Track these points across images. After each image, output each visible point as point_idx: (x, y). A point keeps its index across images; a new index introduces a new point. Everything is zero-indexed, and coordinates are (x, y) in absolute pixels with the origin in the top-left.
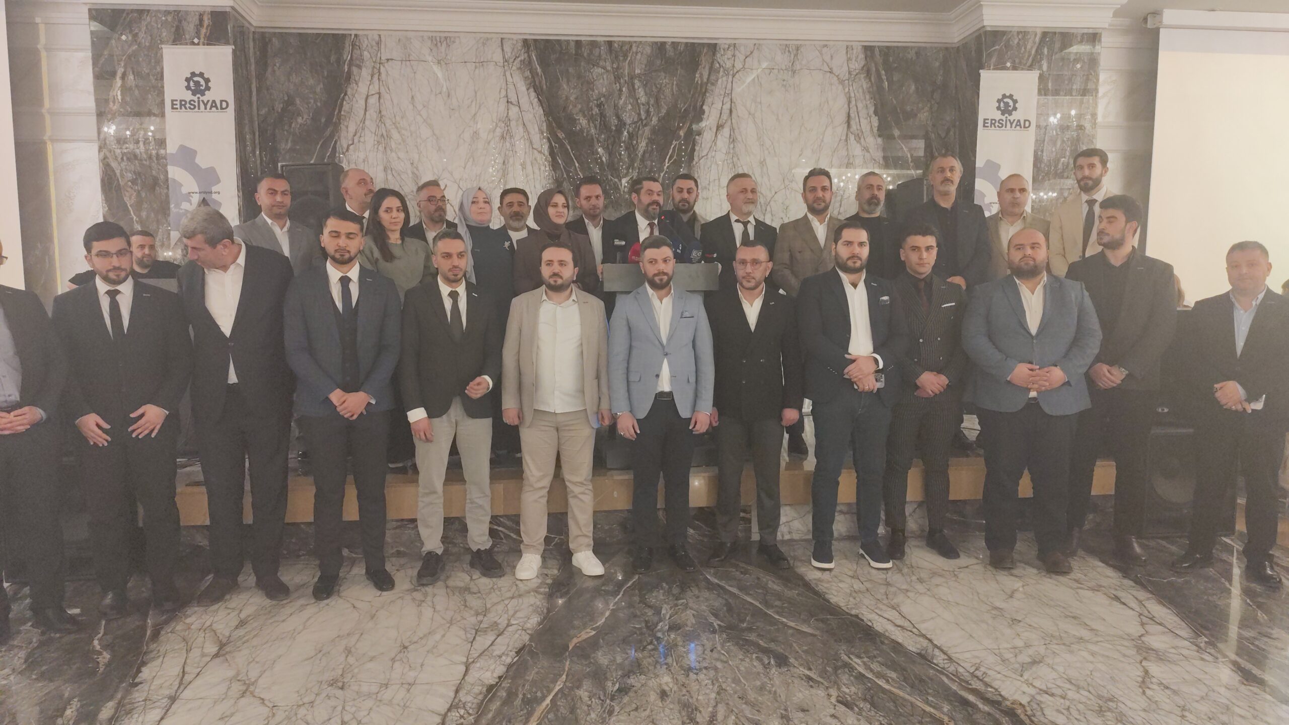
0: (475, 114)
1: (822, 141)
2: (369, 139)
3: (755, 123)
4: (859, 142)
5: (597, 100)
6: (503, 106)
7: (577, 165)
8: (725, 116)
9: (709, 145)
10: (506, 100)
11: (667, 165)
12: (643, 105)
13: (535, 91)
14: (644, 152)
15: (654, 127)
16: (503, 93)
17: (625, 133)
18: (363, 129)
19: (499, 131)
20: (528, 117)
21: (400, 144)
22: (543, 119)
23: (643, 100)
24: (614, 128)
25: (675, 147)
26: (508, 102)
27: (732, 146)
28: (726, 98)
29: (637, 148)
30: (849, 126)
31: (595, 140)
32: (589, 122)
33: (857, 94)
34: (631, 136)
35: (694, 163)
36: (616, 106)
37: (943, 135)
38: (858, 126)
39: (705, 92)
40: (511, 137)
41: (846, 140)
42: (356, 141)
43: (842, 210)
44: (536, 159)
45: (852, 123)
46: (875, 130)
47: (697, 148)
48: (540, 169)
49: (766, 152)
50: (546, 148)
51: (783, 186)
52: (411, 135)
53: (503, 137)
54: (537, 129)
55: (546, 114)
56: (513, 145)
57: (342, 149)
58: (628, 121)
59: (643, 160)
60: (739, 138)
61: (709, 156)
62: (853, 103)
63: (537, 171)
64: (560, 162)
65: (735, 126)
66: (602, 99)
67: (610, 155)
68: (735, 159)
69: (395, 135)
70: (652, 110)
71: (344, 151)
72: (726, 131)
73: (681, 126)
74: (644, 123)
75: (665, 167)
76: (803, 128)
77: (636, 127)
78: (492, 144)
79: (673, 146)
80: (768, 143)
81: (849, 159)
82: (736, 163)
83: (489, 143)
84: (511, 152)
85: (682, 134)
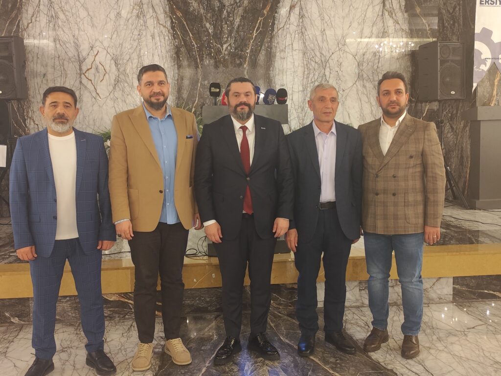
0: (118, 1)
1: (365, 16)
2: (43, 19)
3: (318, 5)
4: (391, 16)
7: (191, 35)
9: (285, 20)
11: (255, 34)
14: (239, 26)
15: (246, 7)
17: (225, 12)
18: (38, 12)
19: (135, 12)
20: (156, 2)
21: (65, 22)
22: (167, 3)
24: (217, 9)
25: (261, 21)
27: (301, 20)
29: (234, 23)
30: (384, 5)
31: (204, 17)
32: (199, 5)
34: (229, 14)
35: (275, 33)
37: (451, 11)
38: (391, 5)
40: (144, 16)
41: (382, 15)
42: (33, 20)
43: (380, 65)
44: (161, 32)
45: (387, 3)
46: (403, 8)
47: (276, 22)
48: (165, 39)
49: (326, 25)
50: (169, 23)
51: (338, 49)
52: (73, 15)
53: (138, 16)
54: (162, 10)
56: (145, 22)
57: (24, 26)
58: (227, 4)
59: (237, 32)
60: (306, 15)
61: (285, 28)
63: (163, 40)
64: (179, 33)
65: (303, 6)
67: (214, 27)
68: (303, 30)
69: (61, 16)
71: (25, 27)
72: (297, 10)
73: (264, 7)
74: (238, 5)
75: (254, 36)
76: (351, 7)
77: (233, 7)
78: (130, 21)
79: (259, 21)
80: (327, 18)
81: (384, 29)
82: (304, 32)
83: (128, 21)
84: (144, 27)
85: (265, 12)
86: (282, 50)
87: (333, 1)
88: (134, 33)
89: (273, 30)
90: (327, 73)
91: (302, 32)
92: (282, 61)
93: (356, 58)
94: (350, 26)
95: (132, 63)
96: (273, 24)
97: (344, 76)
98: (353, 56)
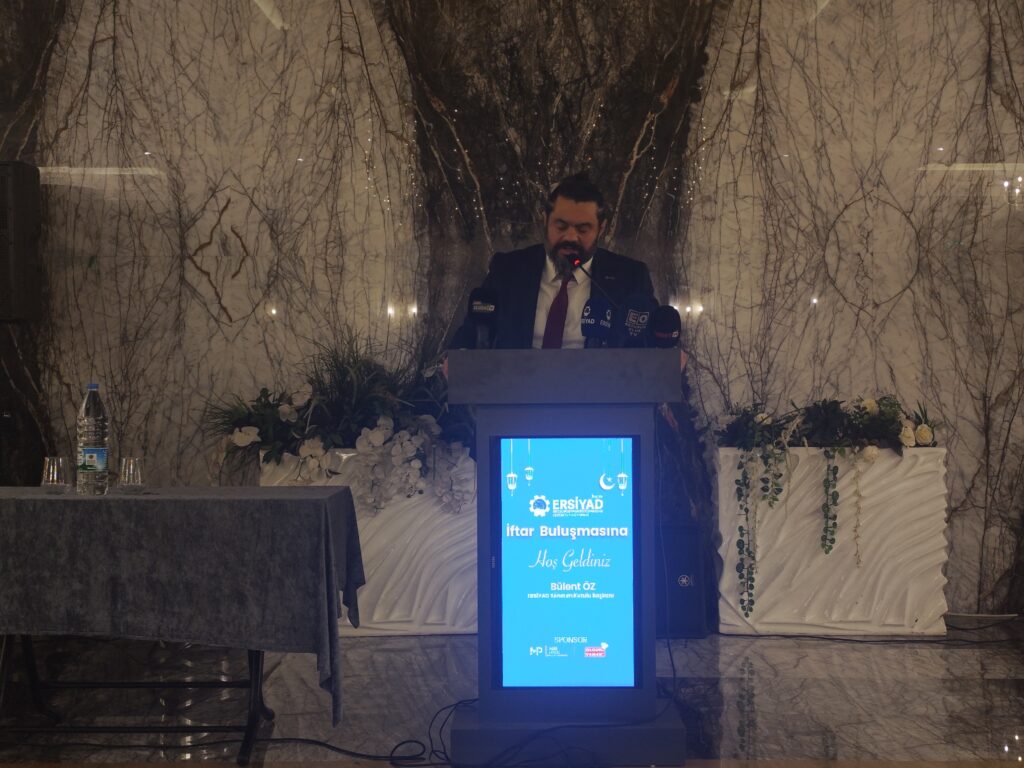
0: (283, 73)
1: (937, 107)
2: (95, 120)
3: (806, 79)
4: (1010, 109)
5: (506, 42)
6: (332, 58)
7: (468, 160)
8: (746, 67)
9: (716, 120)
10: (338, 44)
11: (635, 157)
12: (592, 48)
13: (393, 28)
14: (594, 134)
15: (612, 87)
16: (335, 32)
17: (558, 99)
18: (84, 102)
19: (325, 101)
20: (379, 74)
21: (149, 127)
22: (406, 77)
23: (592, 38)
24: (537, 92)
25: (652, 123)
26: (342, 48)
27: (760, 120)
28: (748, 32)
29: (580, 128)
30: (990, 79)
31: (502, 114)
32: (490, 82)
33: (1005, 19)
34: (568, 106)
35: (688, 153)
36: (540, 51)
38: (1009, 80)
39: (710, 21)
40: (348, 111)
41: (985, 106)
42: (71, 122)
43: (978, 238)
44: (392, 151)
45: (998, 74)
47: (693, 126)
48: (399, 169)
49: (827, 131)
50: (412, 130)
51: (860, 194)
52: (169, 110)
53: (332, 112)
54: (395, 97)
55: (411, 69)
56: (351, 126)
57: (47, 137)
58: (563, 79)
59: (590, 150)
60: (775, 106)
61: (717, 139)
62: (998, 35)
63: (394, 173)
64: (437, 155)
65: (767, 83)
66: (515, 40)
68: (766, 145)
69: (141, 111)
70: (607, 56)
71: (51, 140)
72: (748, 93)
73: (662, 86)
74: (593, 81)
75: (633, 162)
76: (898, 85)
77: (577, 88)
78: (313, 125)
79: (647, 123)
80: (830, 113)
81: (991, 142)
82: (770, 152)
83: (307, 123)
84: (347, 139)
85: (664, 99)
86: (709, 199)
87: (849, 69)
88: (321, 155)
89: (683, 145)
90: (831, 259)
91: (762, 151)
92: (708, 225)
93: (912, 217)
94: (894, 135)
95: (314, 232)
96: (686, 129)
97: (878, 268)
98: (904, 213)
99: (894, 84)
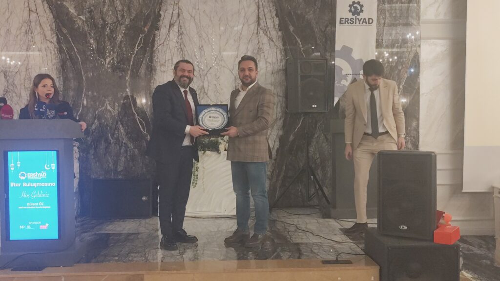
0: (8, 18)
1: (241, 34)
3: (196, 23)
4: (266, 34)
5: (89, 9)
6: (26, 13)
7: (76, 50)
8: (175, 18)
9: (164, 37)
10: (28, 8)
11: (136, 50)
12: (120, 11)
13: (48, 3)
14: (121, 41)
15: (128, 25)
16: (27, 5)
17: (108, 29)
19: (23, 29)
20: (43, 20)
22: (53, 21)
23: (120, 8)
24: (100, 26)
26: (29, 10)
27: (180, 37)
28: (175, 7)
29: (116, 39)
30: (259, 24)
31: (88, 34)
33: (264, 3)
34: (112, 31)
35: (155, 48)
36: (101, 12)
37: (323, 30)
38: (265, 24)
39: (161, 2)
40: (32, 32)
41: (257, 33)
44: (48, 47)
45: (261, 22)
46: (277, 26)
47: (156, 39)
48: (51, 53)
49: (203, 41)
50: (55, 39)
51: (215, 64)
53: (26, 33)
54: (49, 27)
55: (54, 18)
56: (33, 38)
58: (110, 22)
59: (120, 47)
60: (185, 33)
61: (165, 44)
62: (261, 9)
63: (49, 54)
64: (65, 49)
65: (182, 24)
66: (92, 8)
67: (98, 44)
68: (182, 46)
70: (125, 14)
72: (176, 28)
73: (145, 25)
74: (120, 22)
75: (135, 52)
76: (228, 25)
77: (115, 25)
78: (19, 37)
79: (140, 38)
80: (204, 35)
81: (259, 46)
82: (183, 48)
83: (17, 37)
84: (32, 42)
85: (146, 29)
86: (163, 65)
87: (210, 20)
88: (22, 48)
89: (153, 46)
90: (206, 86)
91: (181, 48)
92: (162, 74)
93: (233, 72)
94: (227, 43)
95: (20, 75)
96: (154, 40)
97: (222, 89)
98: (230, 70)
99: (226, 25)
